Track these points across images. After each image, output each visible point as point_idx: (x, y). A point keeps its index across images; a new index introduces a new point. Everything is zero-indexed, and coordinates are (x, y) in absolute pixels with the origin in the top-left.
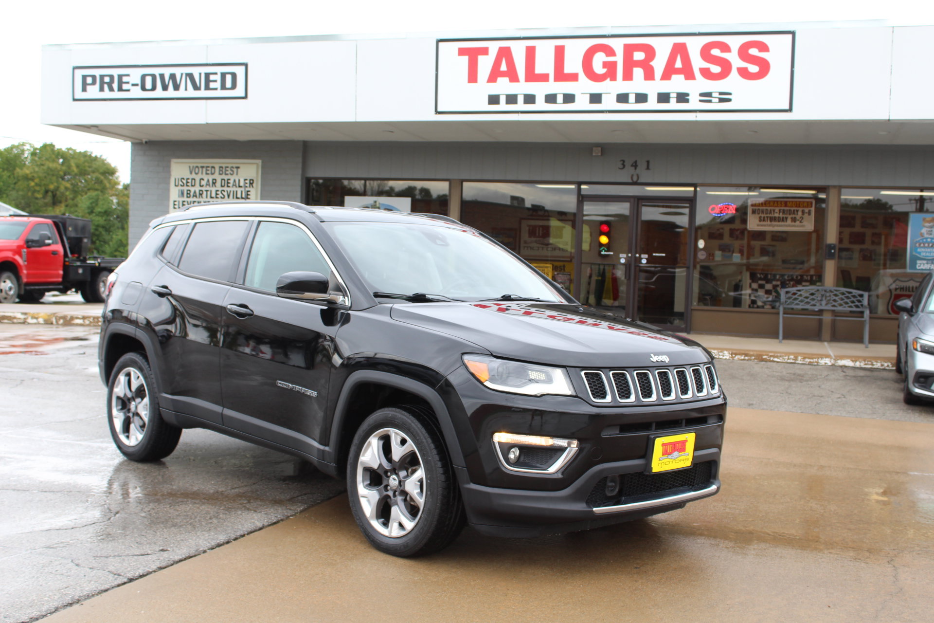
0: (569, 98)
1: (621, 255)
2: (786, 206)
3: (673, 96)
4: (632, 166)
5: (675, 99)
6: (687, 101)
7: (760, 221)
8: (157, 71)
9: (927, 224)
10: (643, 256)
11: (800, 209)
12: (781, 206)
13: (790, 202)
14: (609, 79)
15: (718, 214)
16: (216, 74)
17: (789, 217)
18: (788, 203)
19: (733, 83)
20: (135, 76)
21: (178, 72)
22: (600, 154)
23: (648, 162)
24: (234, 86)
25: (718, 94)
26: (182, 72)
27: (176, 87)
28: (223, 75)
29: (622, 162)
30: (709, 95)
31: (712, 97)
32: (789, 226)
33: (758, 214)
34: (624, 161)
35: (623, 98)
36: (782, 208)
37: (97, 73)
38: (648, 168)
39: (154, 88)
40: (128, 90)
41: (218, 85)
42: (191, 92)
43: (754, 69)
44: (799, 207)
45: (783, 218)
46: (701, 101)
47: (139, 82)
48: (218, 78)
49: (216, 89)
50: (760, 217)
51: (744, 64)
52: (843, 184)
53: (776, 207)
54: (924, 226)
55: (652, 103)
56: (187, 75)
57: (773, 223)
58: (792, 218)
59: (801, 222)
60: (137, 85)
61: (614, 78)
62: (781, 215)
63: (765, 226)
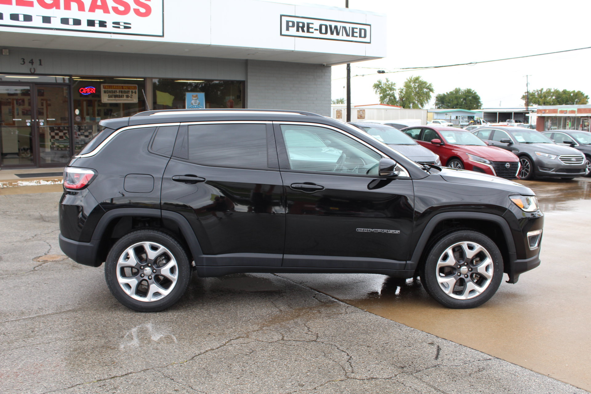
0: (28, 18)
1: (27, 121)
2: (123, 88)
3: (97, 22)
4: (30, 62)
5: (98, 25)
6: (105, 26)
7: (109, 97)
8: (328, 23)
9: (194, 98)
10: (40, 121)
11: (131, 90)
12: (120, 89)
13: (124, 86)
14: (55, 8)
15: (85, 93)
16: (357, 28)
17: (125, 95)
18: (124, 87)
19: (131, 17)
20: (316, 25)
21: (339, 25)
22: (8, 54)
23: (40, 60)
24: (365, 37)
25: (123, 23)
26: (341, 25)
27: (338, 34)
28: (360, 30)
29: (22, 60)
30: (118, 23)
31: (120, 25)
32: (125, 100)
33: (108, 93)
34: (24, 59)
35: (65, 21)
36: (121, 90)
37: (296, 20)
38: (41, 64)
39: (326, 33)
40: (313, 33)
41: (357, 35)
42: (345, 37)
43: (143, 10)
44: (130, 89)
45: (121, 95)
46: (113, 27)
47: (318, 28)
48: (358, 31)
49: (357, 37)
50: (109, 95)
51: (137, 7)
52: (153, 76)
53: (117, 89)
54: (193, 99)
55: (84, 26)
56: (343, 27)
57: (117, 99)
58: (126, 95)
59: (131, 98)
60: (317, 30)
61: (58, 7)
62: (120, 94)
63: (112, 100)
